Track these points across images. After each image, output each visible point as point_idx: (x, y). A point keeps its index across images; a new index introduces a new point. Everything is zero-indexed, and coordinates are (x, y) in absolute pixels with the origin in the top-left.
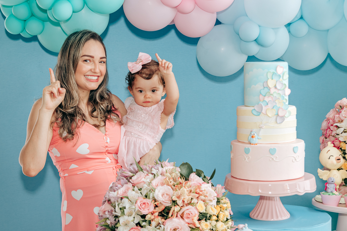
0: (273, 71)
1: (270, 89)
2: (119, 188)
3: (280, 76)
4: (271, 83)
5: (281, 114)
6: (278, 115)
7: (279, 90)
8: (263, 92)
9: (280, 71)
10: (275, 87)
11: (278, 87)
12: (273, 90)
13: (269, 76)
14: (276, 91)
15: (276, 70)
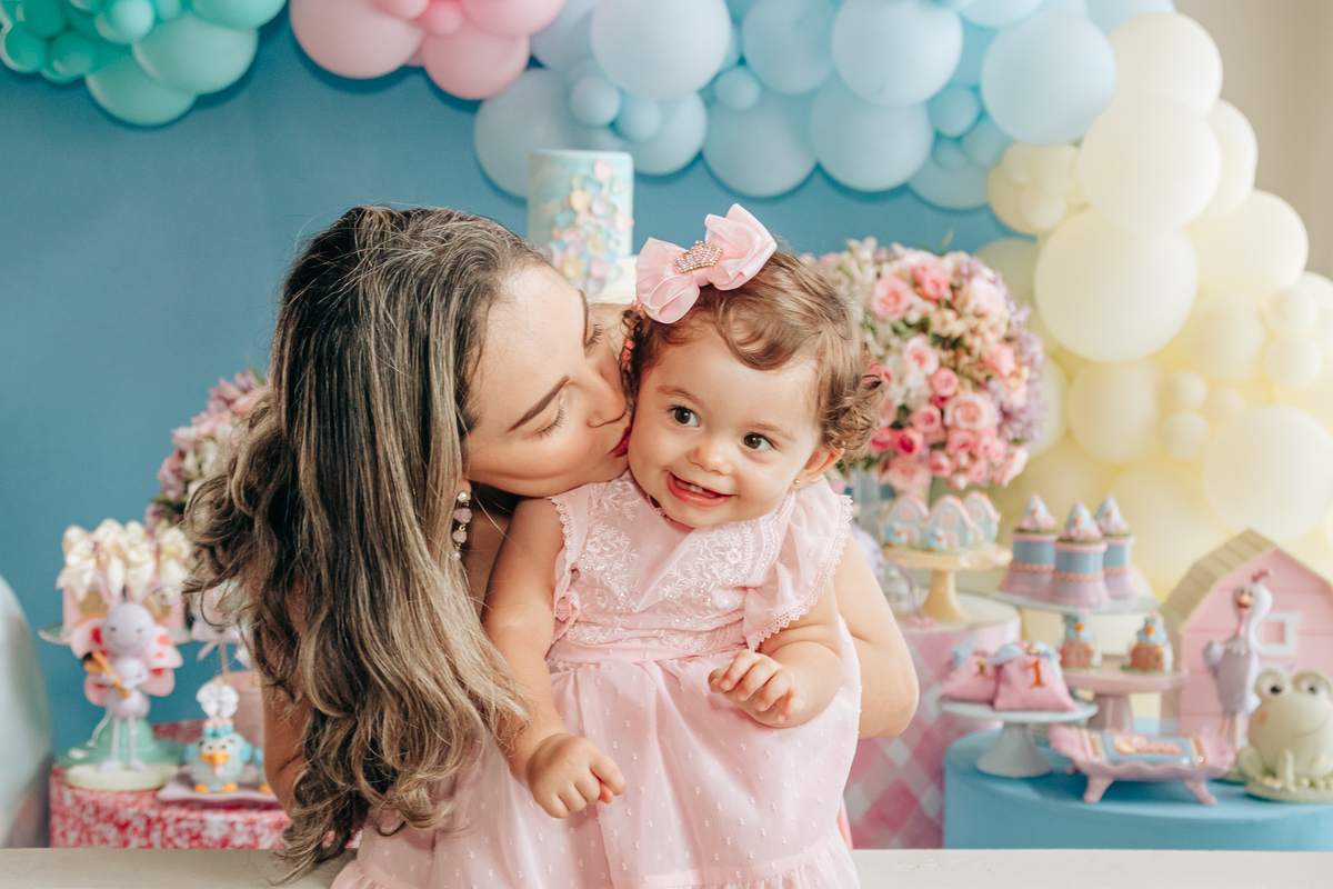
0: (583, 171)
1: (575, 213)
2: (203, 421)
3: (600, 185)
4: (579, 200)
5: (596, 271)
6: (588, 275)
7: (597, 217)
8: (561, 219)
9: (602, 173)
10: (590, 210)
11: (598, 209)
12: (583, 218)
13: (576, 183)
14: (593, 220)
15: (592, 167)
